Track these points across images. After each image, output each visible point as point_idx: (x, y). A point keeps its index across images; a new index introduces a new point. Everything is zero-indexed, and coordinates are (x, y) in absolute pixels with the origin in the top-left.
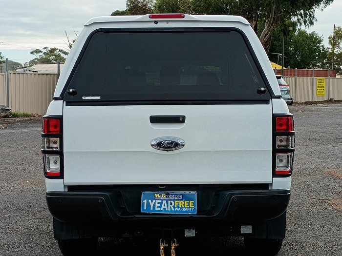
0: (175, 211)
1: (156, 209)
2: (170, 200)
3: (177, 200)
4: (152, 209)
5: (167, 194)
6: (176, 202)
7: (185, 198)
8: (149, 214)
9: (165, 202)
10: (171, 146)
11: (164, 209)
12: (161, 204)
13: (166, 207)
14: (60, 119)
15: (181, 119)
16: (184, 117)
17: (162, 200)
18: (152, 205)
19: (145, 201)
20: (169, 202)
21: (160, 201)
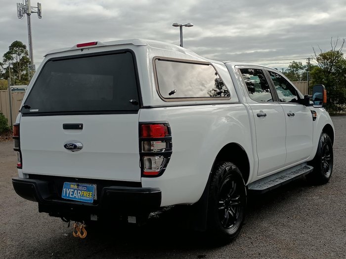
0: (81, 199)
1: (70, 196)
2: (79, 190)
3: (83, 190)
4: (68, 195)
5: (78, 185)
6: (82, 192)
7: (88, 190)
8: (66, 200)
9: (76, 191)
10: (72, 147)
11: (75, 197)
12: (73, 192)
13: (76, 195)
14: (18, 126)
15: (80, 126)
16: (82, 125)
17: (75, 190)
18: (68, 193)
19: (65, 189)
20: (78, 191)
21: (73, 190)
